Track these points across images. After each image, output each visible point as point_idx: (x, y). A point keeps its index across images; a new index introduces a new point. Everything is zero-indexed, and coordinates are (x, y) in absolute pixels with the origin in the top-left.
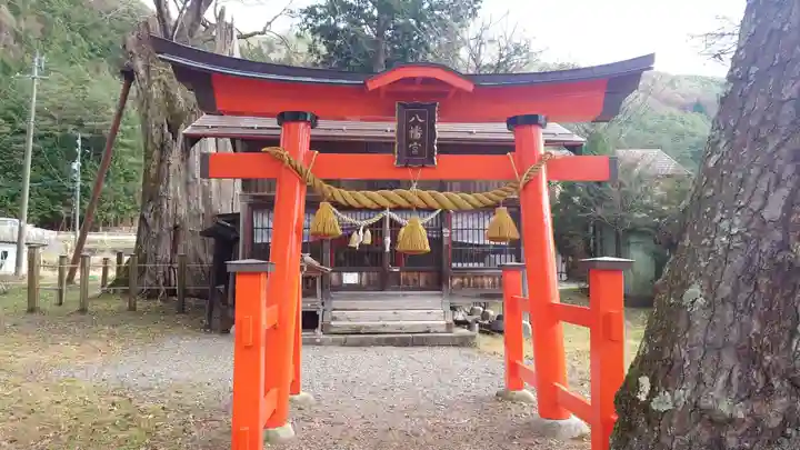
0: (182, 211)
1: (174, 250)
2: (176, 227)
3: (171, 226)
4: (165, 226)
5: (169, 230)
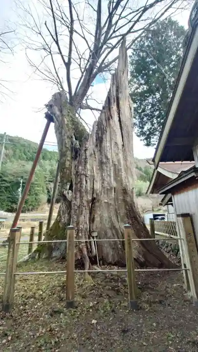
0: (98, 186)
1: (92, 220)
2: (93, 199)
3: (90, 198)
4: (85, 198)
5: (88, 202)
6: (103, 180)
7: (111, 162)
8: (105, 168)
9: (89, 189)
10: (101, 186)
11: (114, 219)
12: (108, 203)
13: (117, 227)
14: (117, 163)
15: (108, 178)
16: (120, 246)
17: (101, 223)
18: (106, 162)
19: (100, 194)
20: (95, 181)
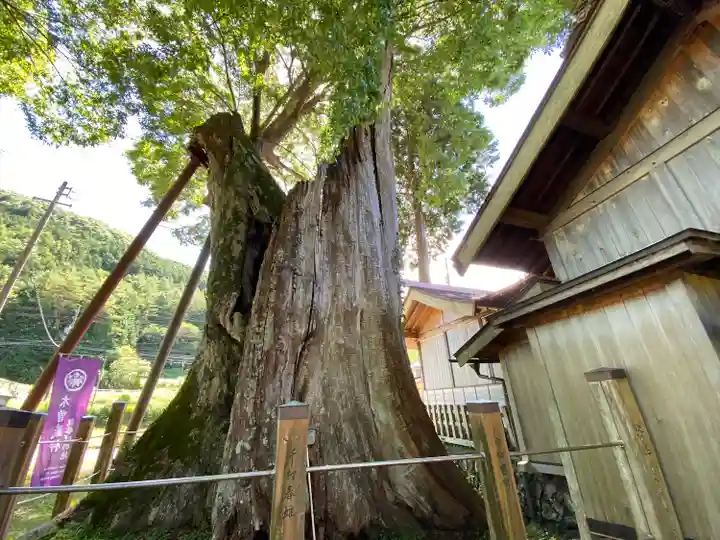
2: (310, 334)
3: (302, 331)
5: (294, 341)
6: (336, 287)
7: (357, 249)
8: (343, 261)
9: (300, 306)
10: (330, 301)
11: (359, 389)
12: (344, 346)
13: (368, 414)
14: (369, 254)
15: (349, 284)
17: (325, 403)
18: (346, 248)
19: (325, 323)
20: (316, 289)
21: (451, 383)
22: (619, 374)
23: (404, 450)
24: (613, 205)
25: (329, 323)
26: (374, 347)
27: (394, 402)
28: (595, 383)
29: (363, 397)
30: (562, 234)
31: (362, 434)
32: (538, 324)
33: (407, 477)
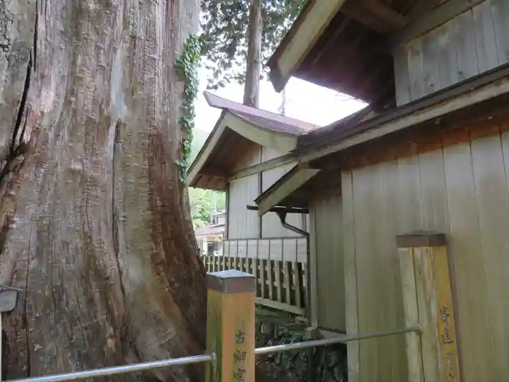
2: (17, 149)
6: (74, 80)
7: (120, 21)
8: (93, 36)
10: (62, 101)
11: (103, 239)
12: (82, 174)
13: (112, 271)
14: (141, 33)
15: (99, 78)
16: (111, 343)
17: (39, 253)
18: (99, 13)
19: (51, 135)
20: (33, 75)
21: (258, 232)
22: (439, 240)
23: (162, 315)
24: (493, 9)
25: (57, 136)
26: (132, 180)
27: (154, 257)
28: (406, 249)
29: (108, 247)
30: (419, 47)
31: (97, 296)
32: (358, 165)
33: (161, 346)
